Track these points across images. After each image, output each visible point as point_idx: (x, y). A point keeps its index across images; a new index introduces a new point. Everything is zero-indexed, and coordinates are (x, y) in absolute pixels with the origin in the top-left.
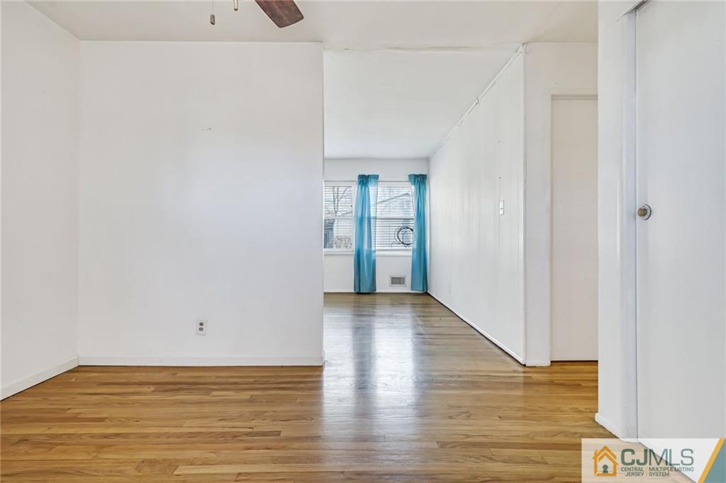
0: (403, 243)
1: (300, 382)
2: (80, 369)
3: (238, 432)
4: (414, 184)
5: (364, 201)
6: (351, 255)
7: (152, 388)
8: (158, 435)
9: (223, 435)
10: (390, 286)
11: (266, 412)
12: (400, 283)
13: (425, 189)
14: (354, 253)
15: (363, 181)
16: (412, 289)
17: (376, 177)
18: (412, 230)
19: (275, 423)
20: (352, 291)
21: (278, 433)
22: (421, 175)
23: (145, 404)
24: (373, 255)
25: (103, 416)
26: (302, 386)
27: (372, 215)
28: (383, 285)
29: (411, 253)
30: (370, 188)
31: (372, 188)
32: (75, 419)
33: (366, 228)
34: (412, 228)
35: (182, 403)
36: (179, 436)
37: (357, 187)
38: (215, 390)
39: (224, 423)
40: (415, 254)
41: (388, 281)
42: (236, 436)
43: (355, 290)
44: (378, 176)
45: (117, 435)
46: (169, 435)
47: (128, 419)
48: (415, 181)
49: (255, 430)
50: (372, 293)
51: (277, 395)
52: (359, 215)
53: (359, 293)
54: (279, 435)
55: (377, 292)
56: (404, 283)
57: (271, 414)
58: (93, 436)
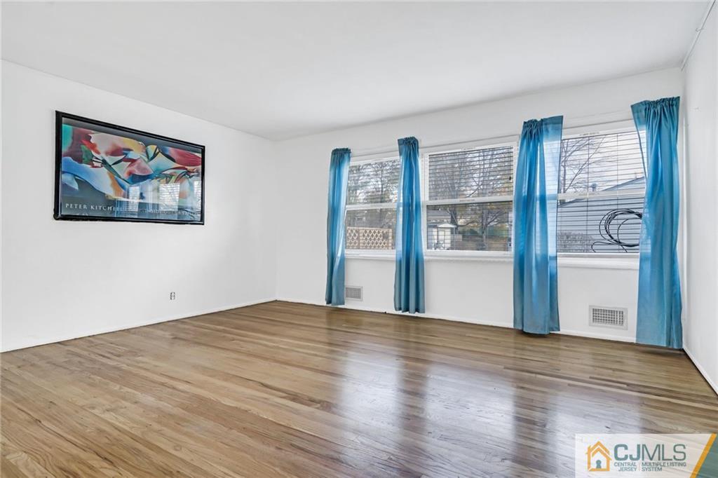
0: (619, 243)
4: (647, 121)
5: (532, 168)
6: (509, 263)
10: (591, 325)
12: (612, 321)
13: (675, 127)
14: (513, 260)
17: (558, 121)
18: (640, 216)
20: (511, 325)
22: (663, 100)
24: (551, 264)
27: (548, 192)
28: (574, 321)
29: (635, 264)
30: (544, 143)
31: (548, 145)
34: (640, 211)
37: (520, 142)
40: (648, 266)
41: (586, 315)
43: (514, 325)
44: (562, 117)
48: (647, 116)
50: (550, 336)
52: (524, 191)
53: (522, 333)
55: (563, 331)
56: (622, 323)
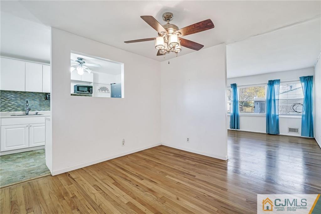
0: (296, 112)
1: (213, 164)
2: (161, 146)
3: (185, 172)
5: (271, 92)
6: (265, 116)
7: (173, 155)
8: (167, 167)
9: (181, 172)
10: (288, 132)
11: (196, 169)
12: (295, 132)
13: (312, 83)
14: (266, 116)
15: (271, 83)
16: (301, 135)
18: (302, 105)
19: (196, 173)
20: (265, 132)
21: (195, 176)
22: (309, 76)
23: (169, 158)
24: (277, 117)
25: (160, 158)
26: (213, 165)
27: (276, 98)
28: (284, 130)
29: (301, 117)
30: (275, 86)
31: (276, 86)
32: (154, 157)
33: (273, 104)
35: (177, 160)
36: (172, 168)
37: (267, 86)
38: (187, 159)
39: (183, 169)
40: (304, 117)
41: (287, 130)
42: (184, 173)
43: (266, 132)
44: (280, 80)
45: (160, 164)
46: (169, 167)
47: (164, 161)
48: (304, 80)
49: (190, 173)
50: (277, 134)
51: (202, 165)
52: (269, 98)
53: (269, 134)
54: (195, 177)
55: (280, 134)
56: (297, 132)
57: (197, 170)
58: (156, 162)
